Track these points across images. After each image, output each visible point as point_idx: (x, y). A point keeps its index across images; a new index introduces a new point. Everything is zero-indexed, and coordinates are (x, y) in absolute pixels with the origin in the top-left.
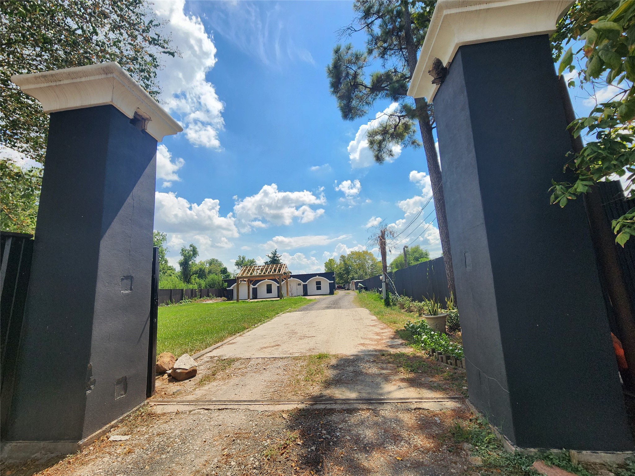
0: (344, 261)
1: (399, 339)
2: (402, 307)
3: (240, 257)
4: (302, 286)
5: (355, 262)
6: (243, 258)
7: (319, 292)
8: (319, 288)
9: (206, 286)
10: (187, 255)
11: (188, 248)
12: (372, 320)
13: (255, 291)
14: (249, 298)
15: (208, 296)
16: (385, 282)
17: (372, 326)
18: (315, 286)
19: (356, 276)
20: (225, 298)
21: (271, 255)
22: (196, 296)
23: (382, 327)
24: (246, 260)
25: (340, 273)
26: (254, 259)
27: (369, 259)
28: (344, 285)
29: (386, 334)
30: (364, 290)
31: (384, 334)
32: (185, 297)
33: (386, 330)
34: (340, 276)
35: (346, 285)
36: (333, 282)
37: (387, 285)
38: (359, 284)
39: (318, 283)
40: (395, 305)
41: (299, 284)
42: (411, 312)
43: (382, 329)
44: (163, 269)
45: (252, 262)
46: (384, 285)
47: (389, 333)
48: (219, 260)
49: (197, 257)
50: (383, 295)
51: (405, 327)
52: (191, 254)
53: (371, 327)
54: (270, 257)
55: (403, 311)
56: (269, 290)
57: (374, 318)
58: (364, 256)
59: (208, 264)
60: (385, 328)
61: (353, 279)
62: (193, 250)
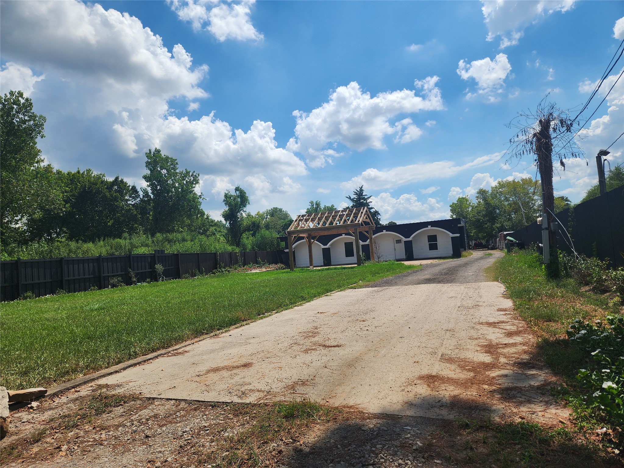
0: (485, 199)
1: (540, 369)
2: (584, 280)
3: (312, 203)
4: (402, 245)
5: (507, 199)
6: (317, 204)
7: (434, 253)
8: (433, 247)
9: (253, 248)
10: (233, 203)
11: (233, 193)
12: (500, 310)
13: (327, 254)
14: (311, 264)
15: (257, 262)
16: (546, 229)
17: (490, 324)
18: (425, 243)
19: (507, 224)
20: (282, 265)
21: (355, 196)
22: (237, 262)
23: (514, 328)
24: (322, 206)
25: (478, 220)
26: (333, 206)
27: (534, 193)
28: (488, 241)
29: (513, 350)
30: (516, 249)
31: (506, 350)
32: (220, 265)
33: (518, 339)
34: (478, 225)
35: (491, 242)
36: (458, 235)
37: (552, 235)
38: (508, 238)
39: (432, 239)
40: (568, 276)
41: (399, 241)
42: (604, 291)
43: (510, 334)
44: (204, 226)
45: (331, 210)
46: (545, 235)
47: (521, 348)
48: (284, 209)
49: (248, 205)
50: (546, 256)
51: (568, 333)
52: (238, 202)
53: (485, 328)
54: (352, 200)
55: (584, 289)
56: (349, 252)
57: (509, 304)
58: (524, 188)
59: (269, 217)
60: (517, 333)
61: (502, 229)
62: (241, 195)
